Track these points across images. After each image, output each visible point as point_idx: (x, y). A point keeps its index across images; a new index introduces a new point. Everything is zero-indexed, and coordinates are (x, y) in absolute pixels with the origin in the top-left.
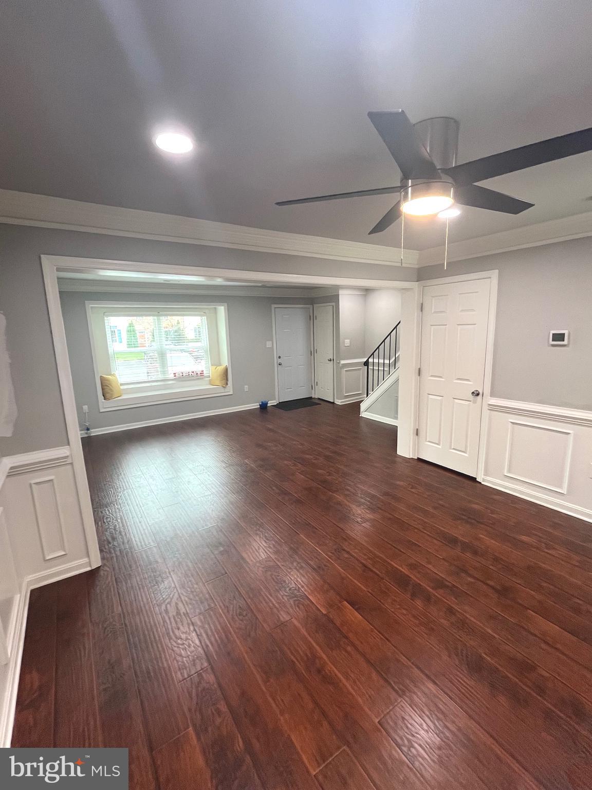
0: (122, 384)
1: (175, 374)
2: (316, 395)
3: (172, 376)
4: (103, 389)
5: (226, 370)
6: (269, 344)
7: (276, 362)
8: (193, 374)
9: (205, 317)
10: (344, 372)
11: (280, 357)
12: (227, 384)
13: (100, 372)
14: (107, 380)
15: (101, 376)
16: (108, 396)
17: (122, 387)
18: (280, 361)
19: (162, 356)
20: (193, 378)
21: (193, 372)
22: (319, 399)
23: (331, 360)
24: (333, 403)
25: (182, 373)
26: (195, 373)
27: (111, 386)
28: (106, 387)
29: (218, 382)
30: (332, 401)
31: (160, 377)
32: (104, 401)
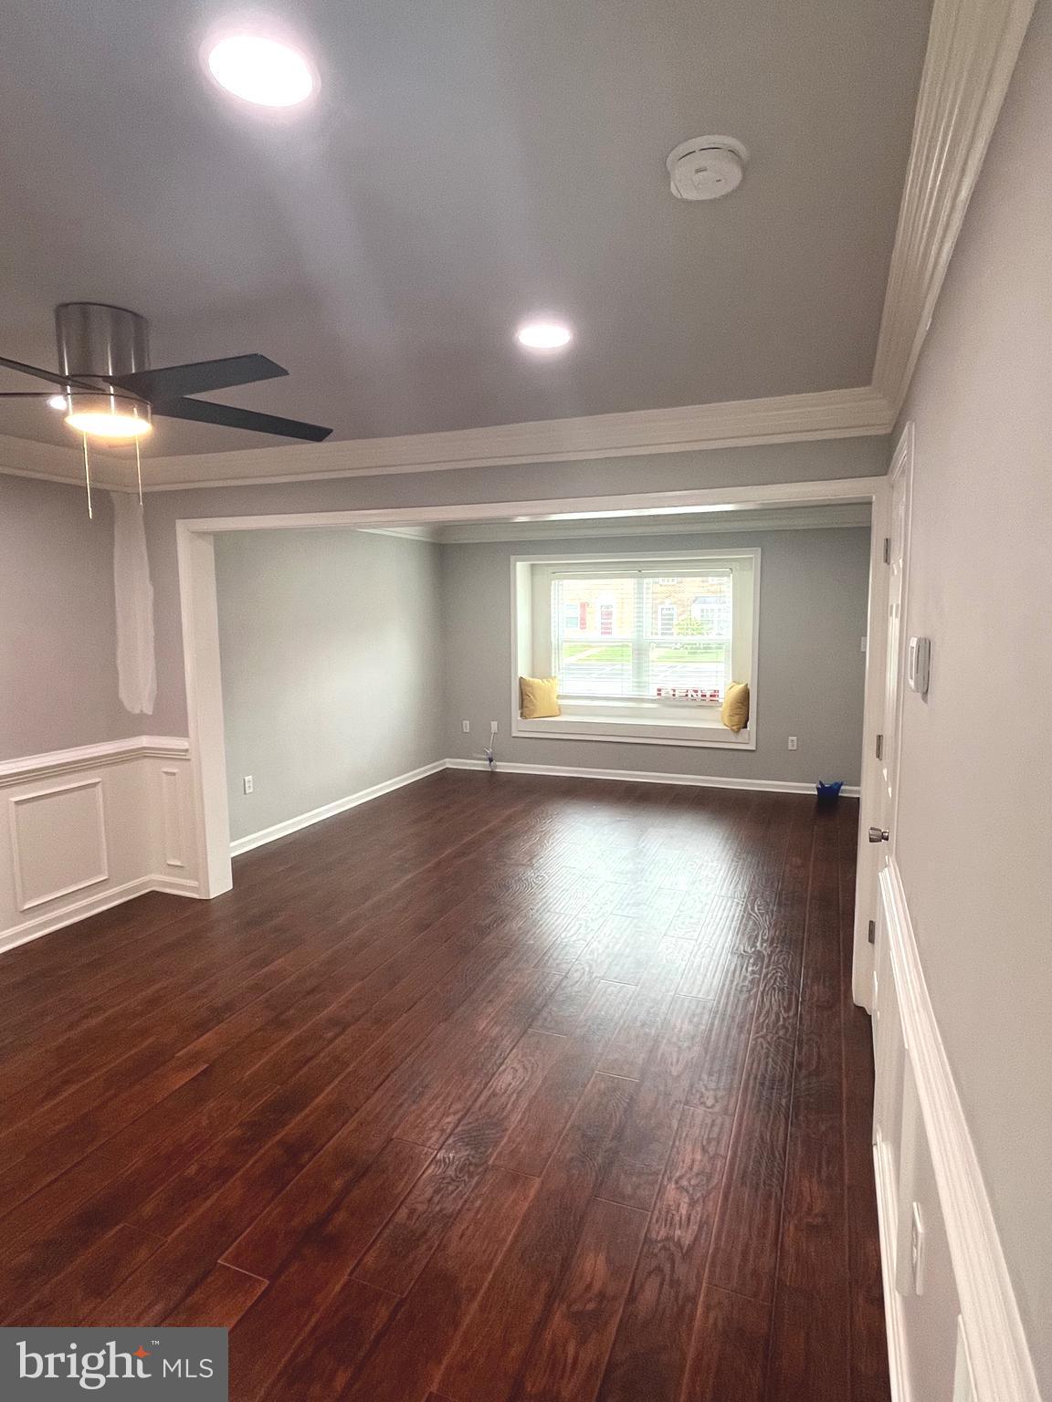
0: (559, 697)
1: (659, 690)
3: (653, 693)
4: (522, 699)
5: (747, 693)
8: (694, 694)
12: (745, 725)
13: (520, 669)
14: (530, 685)
15: (522, 678)
16: (526, 712)
19: (639, 654)
20: (694, 703)
21: (696, 691)
25: (674, 691)
26: (700, 694)
27: (534, 696)
28: (527, 697)
31: (630, 692)
32: (519, 718)
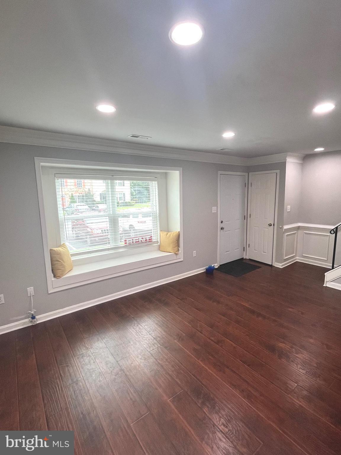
2: (247, 256)
3: (122, 244)
4: (52, 265)
5: (179, 236)
6: (214, 209)
7: (219, 226)
9: (156, 182)
10: (286, 236)
11: (222, 222)
12: (178, 250)
13: (49, 245)
14: (59, 254)
15: (51, 250)
16: (59, 273)
17: (73, 258)
18: (222, 225)
20: (142, 244)
22: (250, 260)
23: (270, 225)
24: (271, 266)
27: (63, 260)
28: (57, 262)
29: (170, 249)
30: (271, 264)
32: (53, 279)
